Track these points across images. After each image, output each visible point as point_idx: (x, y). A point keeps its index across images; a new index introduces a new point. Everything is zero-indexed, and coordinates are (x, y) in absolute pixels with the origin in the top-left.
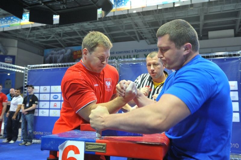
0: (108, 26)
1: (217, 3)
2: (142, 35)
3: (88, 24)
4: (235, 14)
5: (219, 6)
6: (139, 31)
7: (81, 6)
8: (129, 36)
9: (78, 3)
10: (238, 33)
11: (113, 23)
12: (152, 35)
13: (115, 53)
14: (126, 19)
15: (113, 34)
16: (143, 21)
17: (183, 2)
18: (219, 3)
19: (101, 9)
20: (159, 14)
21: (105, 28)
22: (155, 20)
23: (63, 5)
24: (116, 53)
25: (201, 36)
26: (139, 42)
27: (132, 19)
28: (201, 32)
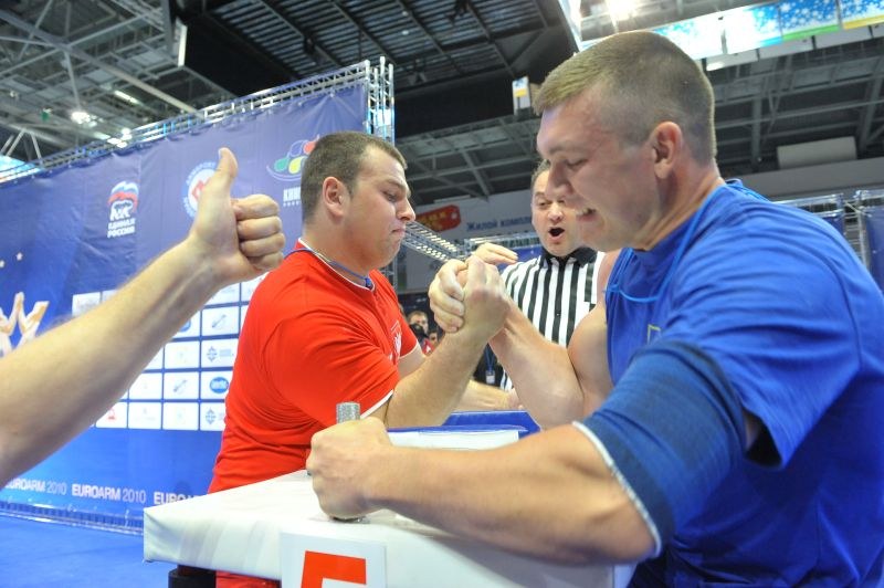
0: (486, 144)
1: (817, 58)
3: (429, 143)
4: (859, 90)
5: (826, 67)
7: (463, 75)
9: (456, 67)
10: (869, 147)
11: (501, 136)
13: (499, 224)
15: (492, 169)
17: (736, 54)
18: (824, 57)
19: (525, 80)
21: (470, 153)
23: (416, 74)
24: (502, 223)
25: (760, 160)
28: (756, 149)
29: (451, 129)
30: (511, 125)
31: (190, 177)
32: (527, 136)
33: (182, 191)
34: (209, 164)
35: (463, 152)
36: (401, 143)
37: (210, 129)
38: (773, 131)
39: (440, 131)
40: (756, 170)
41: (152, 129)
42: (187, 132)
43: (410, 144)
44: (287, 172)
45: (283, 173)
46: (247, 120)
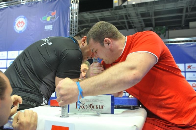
0: (104, 16)
2: (132, 24)
3: (88, 15)
6: (131, 21)
8: (121, 25)
12: (141, 24)
14: (121, 10)
16: (135, 13)
20: (151, 6)
21: (100, 19)
22: (147, 12)
25: (184, 25)
26: (128, 30)
27: (127, 10)
28: (183, 22)
29: (95, 11)
30: (112, 11)
31: (16, 20)
32: (117, 14)
33: (14, 24)
34: (22, 16)
35: (98, 18)
36: (80, 14)
37: (23, 6)
38: (189, 17)
39: (92, 11)
40: (182, 29)
41: (3, 4)
42: (15, 6)
43: (82, 15)
44: (46, 20)
45: (45, 21)
46: (34, 4)
